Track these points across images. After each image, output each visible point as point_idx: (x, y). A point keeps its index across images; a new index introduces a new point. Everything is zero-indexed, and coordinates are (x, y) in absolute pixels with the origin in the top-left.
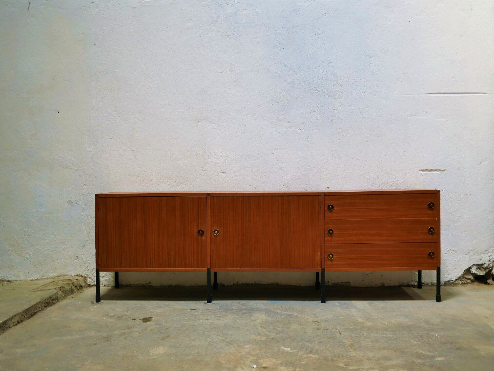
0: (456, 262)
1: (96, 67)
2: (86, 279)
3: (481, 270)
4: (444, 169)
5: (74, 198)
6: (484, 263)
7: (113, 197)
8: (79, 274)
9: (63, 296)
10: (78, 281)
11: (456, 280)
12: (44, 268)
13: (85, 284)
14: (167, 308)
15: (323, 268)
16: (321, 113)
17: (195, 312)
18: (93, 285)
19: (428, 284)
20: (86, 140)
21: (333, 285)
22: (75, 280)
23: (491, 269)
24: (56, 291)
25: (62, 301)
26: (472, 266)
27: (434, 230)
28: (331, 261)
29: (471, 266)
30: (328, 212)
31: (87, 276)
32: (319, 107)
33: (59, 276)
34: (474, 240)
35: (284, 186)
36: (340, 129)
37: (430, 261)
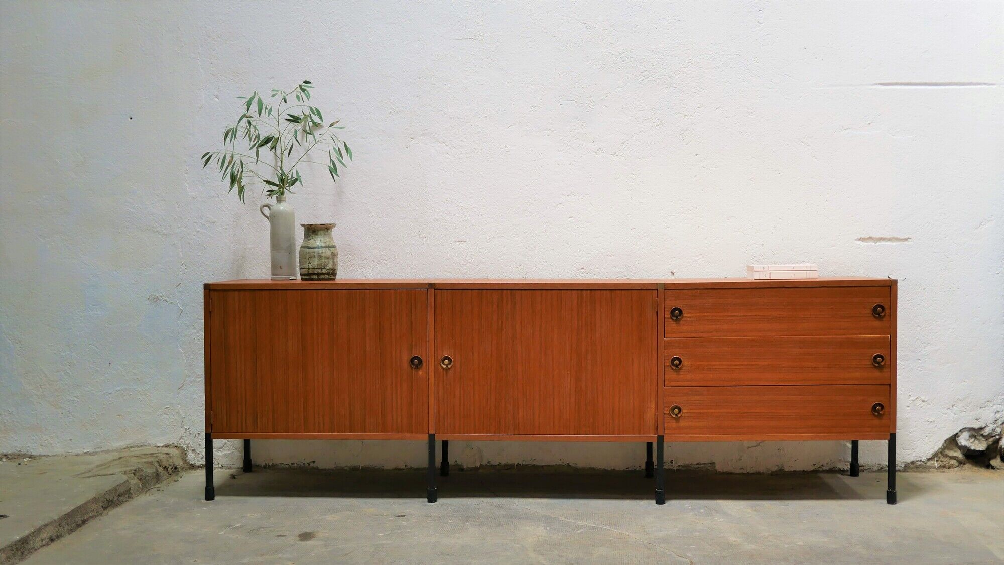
0: (929, 423)
1: (206, 27)
2: (186, 454)
3: (979, 441)
4: (906, 237)
5: (162, 291)
6: (985, 427)
7: (239, 290)
8: (171, 443)
9: (141, 487)
10: (170, 457)
11: (929, 459)
12: (102, 431)
13: (184, 463)
14: (348, 512)
15: (660, 434)
16: (659, 123)
17: (403, 521)
18: (199, 465)
19: (872, 467)
20: (186, 175)
21: (681, 468)
22: (165, 456)
23: (997, 437)
24: (125, 477)
25: (137, 498)
26: (960, 431)
27: (884, 361)
28: (677, 420)
29: (957, 431)
30: (672, 323)
31: (188, 447)
32: (654, 110)
33: (131, 447)
34: (966, 380)
35: (582, 268)
36: (697, 155)
37: (876, 422)
